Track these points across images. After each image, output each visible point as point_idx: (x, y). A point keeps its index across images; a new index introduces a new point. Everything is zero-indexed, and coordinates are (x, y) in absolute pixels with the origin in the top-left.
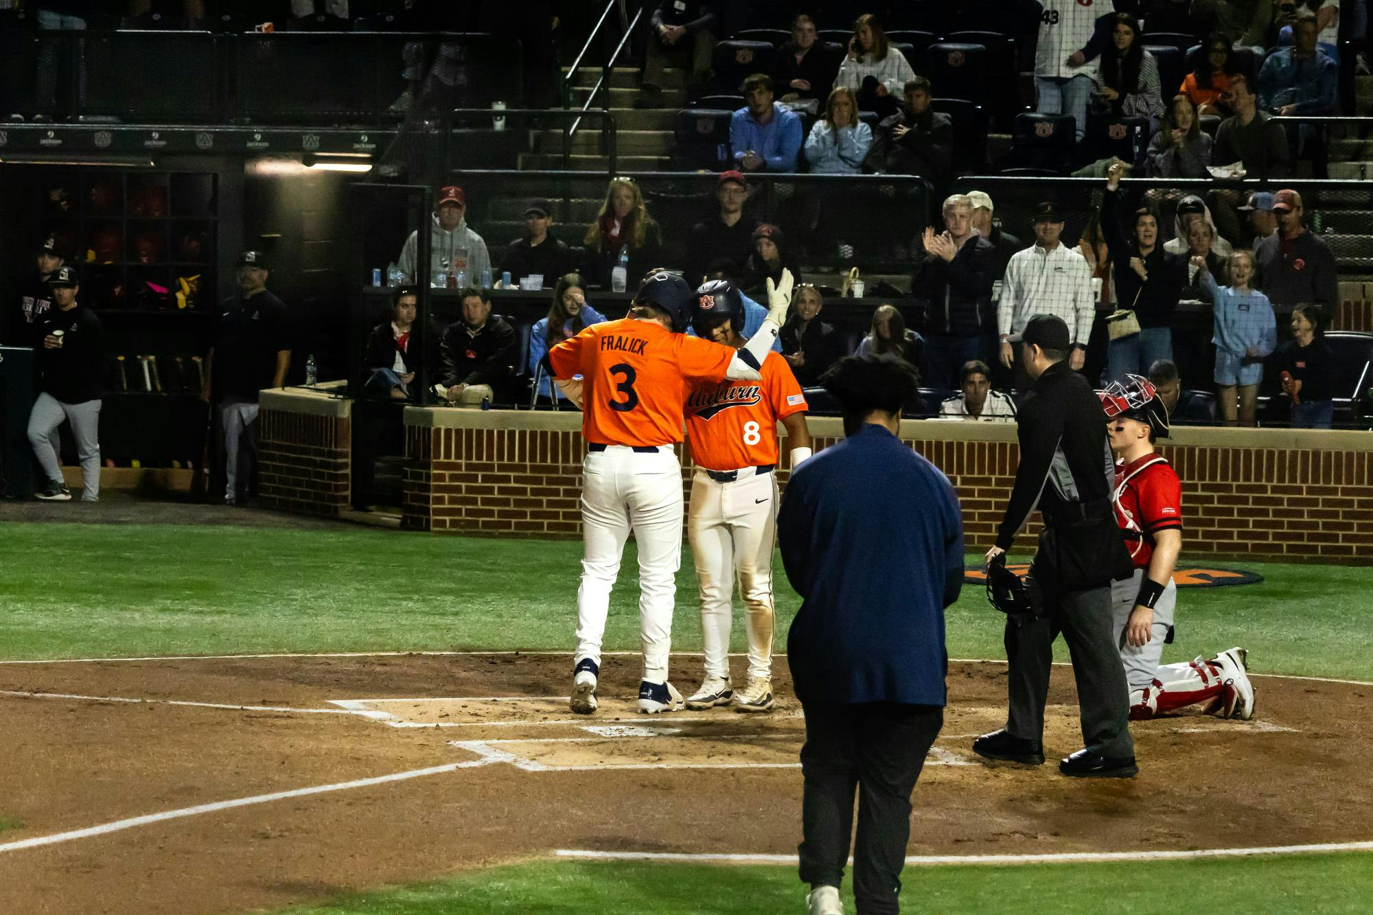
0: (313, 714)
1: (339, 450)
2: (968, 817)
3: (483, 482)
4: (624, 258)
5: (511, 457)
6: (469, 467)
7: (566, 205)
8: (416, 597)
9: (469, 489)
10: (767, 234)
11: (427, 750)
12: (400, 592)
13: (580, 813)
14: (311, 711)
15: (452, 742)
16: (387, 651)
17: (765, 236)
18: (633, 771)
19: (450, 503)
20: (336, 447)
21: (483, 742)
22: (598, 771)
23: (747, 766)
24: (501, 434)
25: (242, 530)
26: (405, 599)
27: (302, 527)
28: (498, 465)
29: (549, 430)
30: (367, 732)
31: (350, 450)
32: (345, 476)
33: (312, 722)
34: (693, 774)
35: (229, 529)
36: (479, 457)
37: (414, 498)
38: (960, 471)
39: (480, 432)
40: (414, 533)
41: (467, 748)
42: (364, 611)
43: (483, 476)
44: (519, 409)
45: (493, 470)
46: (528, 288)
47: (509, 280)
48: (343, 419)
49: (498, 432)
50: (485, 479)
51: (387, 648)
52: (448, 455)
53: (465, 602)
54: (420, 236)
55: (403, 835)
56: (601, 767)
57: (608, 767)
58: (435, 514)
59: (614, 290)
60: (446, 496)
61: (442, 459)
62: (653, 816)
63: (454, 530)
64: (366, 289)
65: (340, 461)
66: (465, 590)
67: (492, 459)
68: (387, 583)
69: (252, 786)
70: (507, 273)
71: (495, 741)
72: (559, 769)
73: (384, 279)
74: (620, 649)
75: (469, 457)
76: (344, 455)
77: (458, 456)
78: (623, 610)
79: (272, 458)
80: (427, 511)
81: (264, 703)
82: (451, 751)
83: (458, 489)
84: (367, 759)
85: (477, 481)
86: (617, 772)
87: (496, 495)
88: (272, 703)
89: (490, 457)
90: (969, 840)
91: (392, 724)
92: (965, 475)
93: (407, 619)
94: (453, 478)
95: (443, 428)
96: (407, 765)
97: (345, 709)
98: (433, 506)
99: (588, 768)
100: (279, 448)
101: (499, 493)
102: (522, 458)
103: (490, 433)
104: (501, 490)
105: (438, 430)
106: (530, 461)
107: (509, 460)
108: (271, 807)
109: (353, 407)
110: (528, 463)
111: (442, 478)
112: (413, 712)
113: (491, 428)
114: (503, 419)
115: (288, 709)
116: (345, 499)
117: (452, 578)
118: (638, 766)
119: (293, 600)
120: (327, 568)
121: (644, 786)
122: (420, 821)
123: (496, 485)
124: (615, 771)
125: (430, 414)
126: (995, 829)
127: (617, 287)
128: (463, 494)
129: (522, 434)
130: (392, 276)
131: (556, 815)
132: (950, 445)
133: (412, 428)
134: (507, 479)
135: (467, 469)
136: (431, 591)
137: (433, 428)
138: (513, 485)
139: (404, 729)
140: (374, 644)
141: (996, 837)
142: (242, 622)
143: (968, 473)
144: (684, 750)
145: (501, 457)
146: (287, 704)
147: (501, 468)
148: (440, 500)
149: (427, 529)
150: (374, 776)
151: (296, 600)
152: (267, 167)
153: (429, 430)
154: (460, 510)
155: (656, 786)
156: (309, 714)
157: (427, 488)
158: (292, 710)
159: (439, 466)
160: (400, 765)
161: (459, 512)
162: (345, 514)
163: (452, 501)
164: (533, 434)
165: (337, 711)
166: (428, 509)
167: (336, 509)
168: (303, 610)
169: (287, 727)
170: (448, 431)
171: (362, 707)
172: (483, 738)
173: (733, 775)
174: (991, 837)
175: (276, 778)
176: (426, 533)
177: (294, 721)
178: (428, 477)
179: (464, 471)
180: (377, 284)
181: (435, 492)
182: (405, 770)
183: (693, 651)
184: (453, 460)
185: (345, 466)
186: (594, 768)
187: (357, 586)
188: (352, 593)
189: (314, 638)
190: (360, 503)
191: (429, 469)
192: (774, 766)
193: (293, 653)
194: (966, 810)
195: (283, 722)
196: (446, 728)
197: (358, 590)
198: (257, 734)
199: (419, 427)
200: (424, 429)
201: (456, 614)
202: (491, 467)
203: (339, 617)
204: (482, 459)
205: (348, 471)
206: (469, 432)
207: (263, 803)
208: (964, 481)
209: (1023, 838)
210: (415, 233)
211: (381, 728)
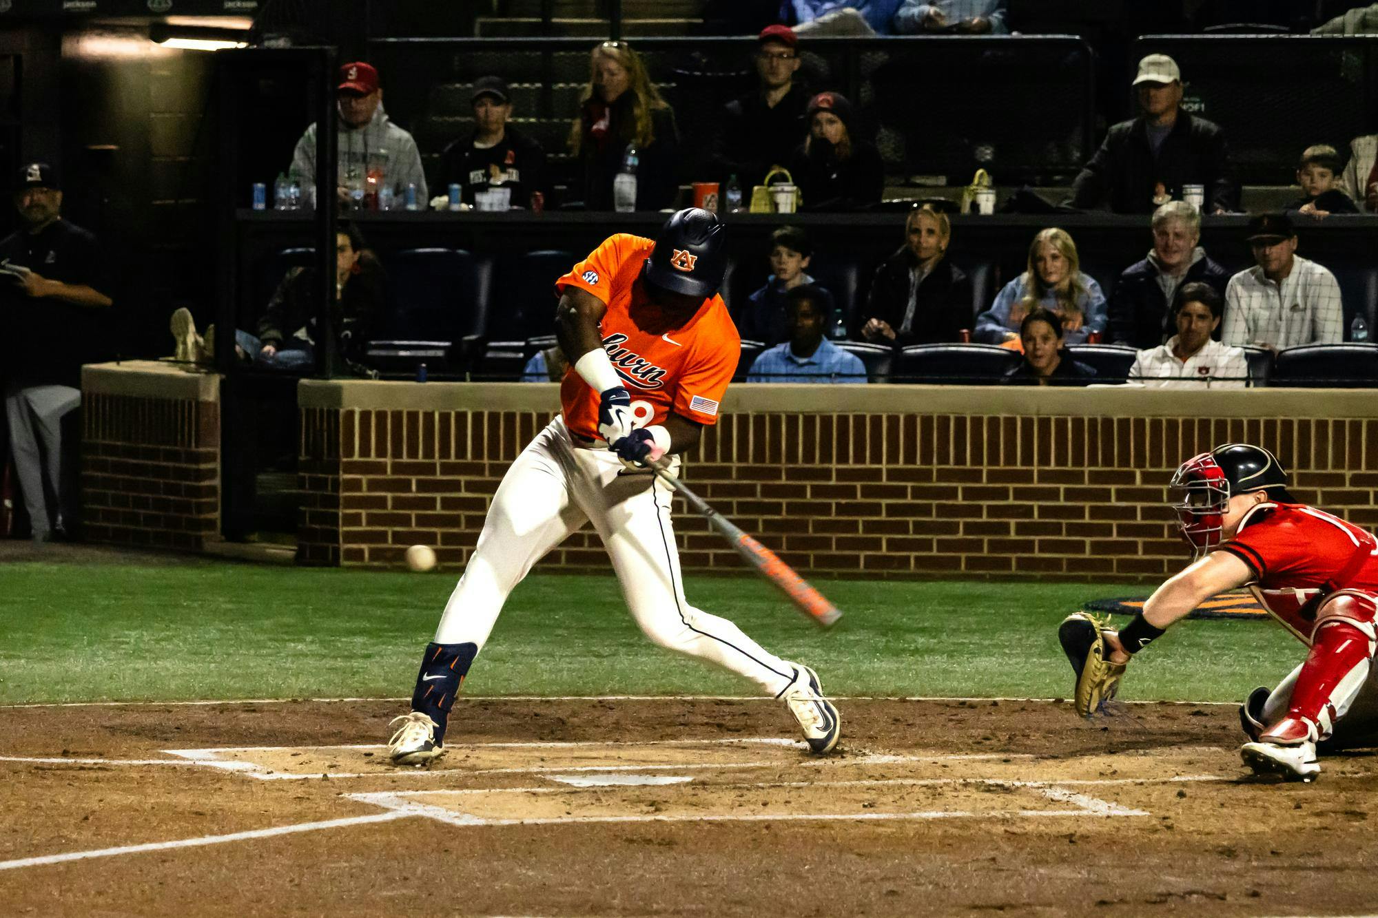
0: (138, 766)
1: (202, 449)
2: (1122, 876)
3: (419, 490)
4: (632, 161)
5: (461, 452)
6: (397, 468)
7: (546, 91)
8: (309, 638)
9: (398, 503)
10: (825, 105)
11: (305, 804)
12: (286, 633)
13: (531, 873)
14: (135, 762)
15: (346, 795)
16: (259, 698)
17: (825, 110)
18: (616, 824)
19: (369, 524)
20: (197, 446)
21: (392, 794)
22: (563, 824)
23: (790, 817)
24: (445, 418)
25: (55, 568)
26: (293, 641)
27: (145, 564)
28: (442, 465)
29: (518, 410)
30: (218, 786)
31: (218, 450)
32: (211, 491)
33: (135, 775)
34: (707, 827)
35: (35, 566)
36: (413, 452)
37: (315, 518)
38: (1140, 463)
39: (413, 416)
40: (317, 569)
41: (367, 801)
42: (229, 655)
43: (419, 482)
44: (473, 380)
45: (434, 473)
46: (486, 208)
47: (459, 195)
48: (208, 404)
49: (441, 415)
50: (422, 486)
51: (258, 695)
52: (365, 451)
53: (384, 643)
54: (319, 133)
55: (259, 901)
56: (567, 819)
57: (580, 819)
58: (346, 541)
59: (619, 210)
60: (363, 512)
61: (356, 458)
62: (642, 876)
63: (376, 564)
64: (241, 214)
65: (203, 466)
66: (386, 630)
67: (433, 457)
68: (267, 623)
69: (37, 846)
70: (456, 186)
71: (411, 793)
72: (505, 822)
73: (271, 198)
74: (613, 692)
75: (397, 453)
76: (210, 458)
77: (381, 452)
78: (622, 650)
79: (102, 466)
80: (334, 537)
81: (65, 754)
82: (344, 805)
83: (381, 502)
84: (214, 814)
85: (410, 490)
86: (593, 826)
87: (439, 510)
88: (76, 754)
89: (429, 453)
90: (1122, 901)
91: (256, 775)
92: (1148, 469)
93: (293, 663)
94: (373, 485)
95: (357, 410)
96: (274, 821)
97: (188, 759)
98: (343, 529)
99: (548, 821)
100: (111, 450)
101: (443, 508)
102: (478, 453)
103: (429, 416)
104: (447, 503)
105: (351, 414)
106: (490, 457)
107: (457, 457)
108: (61, 868)
109: (223, 386)
110: (486, 461)
111: (356, 485)
112: (292, 762)
113: (429, 409)
114: (449, 396)
115: (101, 761)
116: (211, 524)
117: (369, 618)
118: (625, 818)
119: (123, 643)
120: (176, 606)
121: (631, 841)
122: (288, 886)
123: (438, 496)
124: (588, 824)
125: (338, 390)
126: (1161, 889)
127: (622, 205)
128: (389, 509)
129: (478, 417)
130: (282, 194)
131: (496, 876)
132: (1124, 423)
133: (311, 412)
134: (455, 486)
135: (394, 472)
136: (333, 632)
137: (342, 411)
138: (464, 494)
139: (273, 782)
140: (239, 690)
141: (1163, 898)
142: (39, 668)
143: (1152, 466)
144: (694, 799)
145: (445, 452)
146: (101, 755)
147: (447, 469)
148: (355, 520)
149: (335, 563)
150: (223, 833)
151: (128, 643)
152: (97, 46)
153: (337, 412)
154: (385, 534)
155: (649, 841)
156: (131, 766)
157: (334, 502)
158: (107, 761)
159: (353, 467)
160: (264, 820)
161: (382, 537)
162: (209, 546)
163: (372, 520)
164: (494, 417)
165: (175, 762)
166: (337, 533)
167: (199, 540)
168: (137, 654)
169: (97, 780)
170: (365, 415)
171: (214, 757)
172: (394, 789)
173: (767, 827)
174: (1154, 898)
175: (74, 836)
176: (334, 569)
177: (109, 774)
178: (336, 484)
179: (389, 475)
180: (260, 206)
181: (346, 507)
182: (270, 825)
183: (723, 694)
184: (373, 458)
185: (211, 474)
186: (558, 821)
187: (222, 626)
188: (213, 634)
189: (150, 683)
190: (233, 531)
191: (338, 473)
192: (832, 817)
193: (117, 701)
194: (1119, 867)
195: (93, 774)
196: (338, 779)
197: (221, 631)
198: (49, 787)
199: (322, 411)
200: (329, 412)
201: (368, 656)
202: (430, 469)
203: (190, 661)
204: (416, 456)
205: (217, 482)
206: (397, 416)
207: (51, 864)
208: (1147, 478)
209: (1204, 900)
210: (312, 129)
211: (241, 781)
